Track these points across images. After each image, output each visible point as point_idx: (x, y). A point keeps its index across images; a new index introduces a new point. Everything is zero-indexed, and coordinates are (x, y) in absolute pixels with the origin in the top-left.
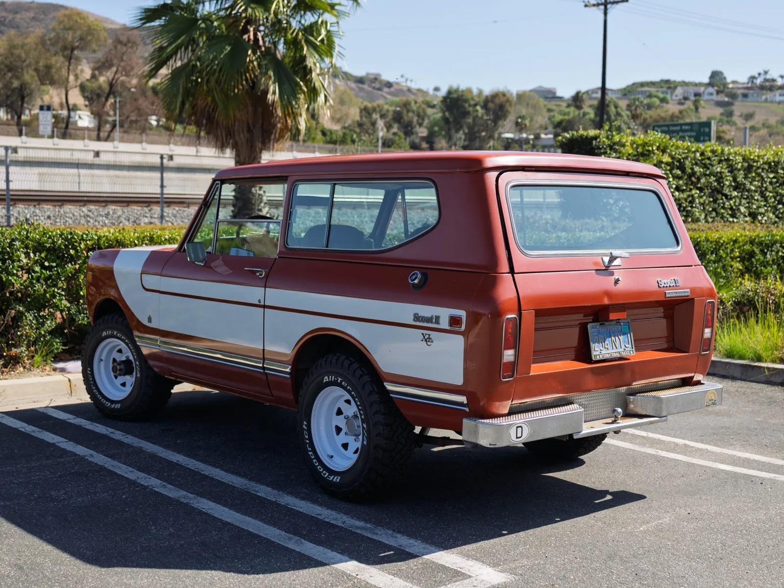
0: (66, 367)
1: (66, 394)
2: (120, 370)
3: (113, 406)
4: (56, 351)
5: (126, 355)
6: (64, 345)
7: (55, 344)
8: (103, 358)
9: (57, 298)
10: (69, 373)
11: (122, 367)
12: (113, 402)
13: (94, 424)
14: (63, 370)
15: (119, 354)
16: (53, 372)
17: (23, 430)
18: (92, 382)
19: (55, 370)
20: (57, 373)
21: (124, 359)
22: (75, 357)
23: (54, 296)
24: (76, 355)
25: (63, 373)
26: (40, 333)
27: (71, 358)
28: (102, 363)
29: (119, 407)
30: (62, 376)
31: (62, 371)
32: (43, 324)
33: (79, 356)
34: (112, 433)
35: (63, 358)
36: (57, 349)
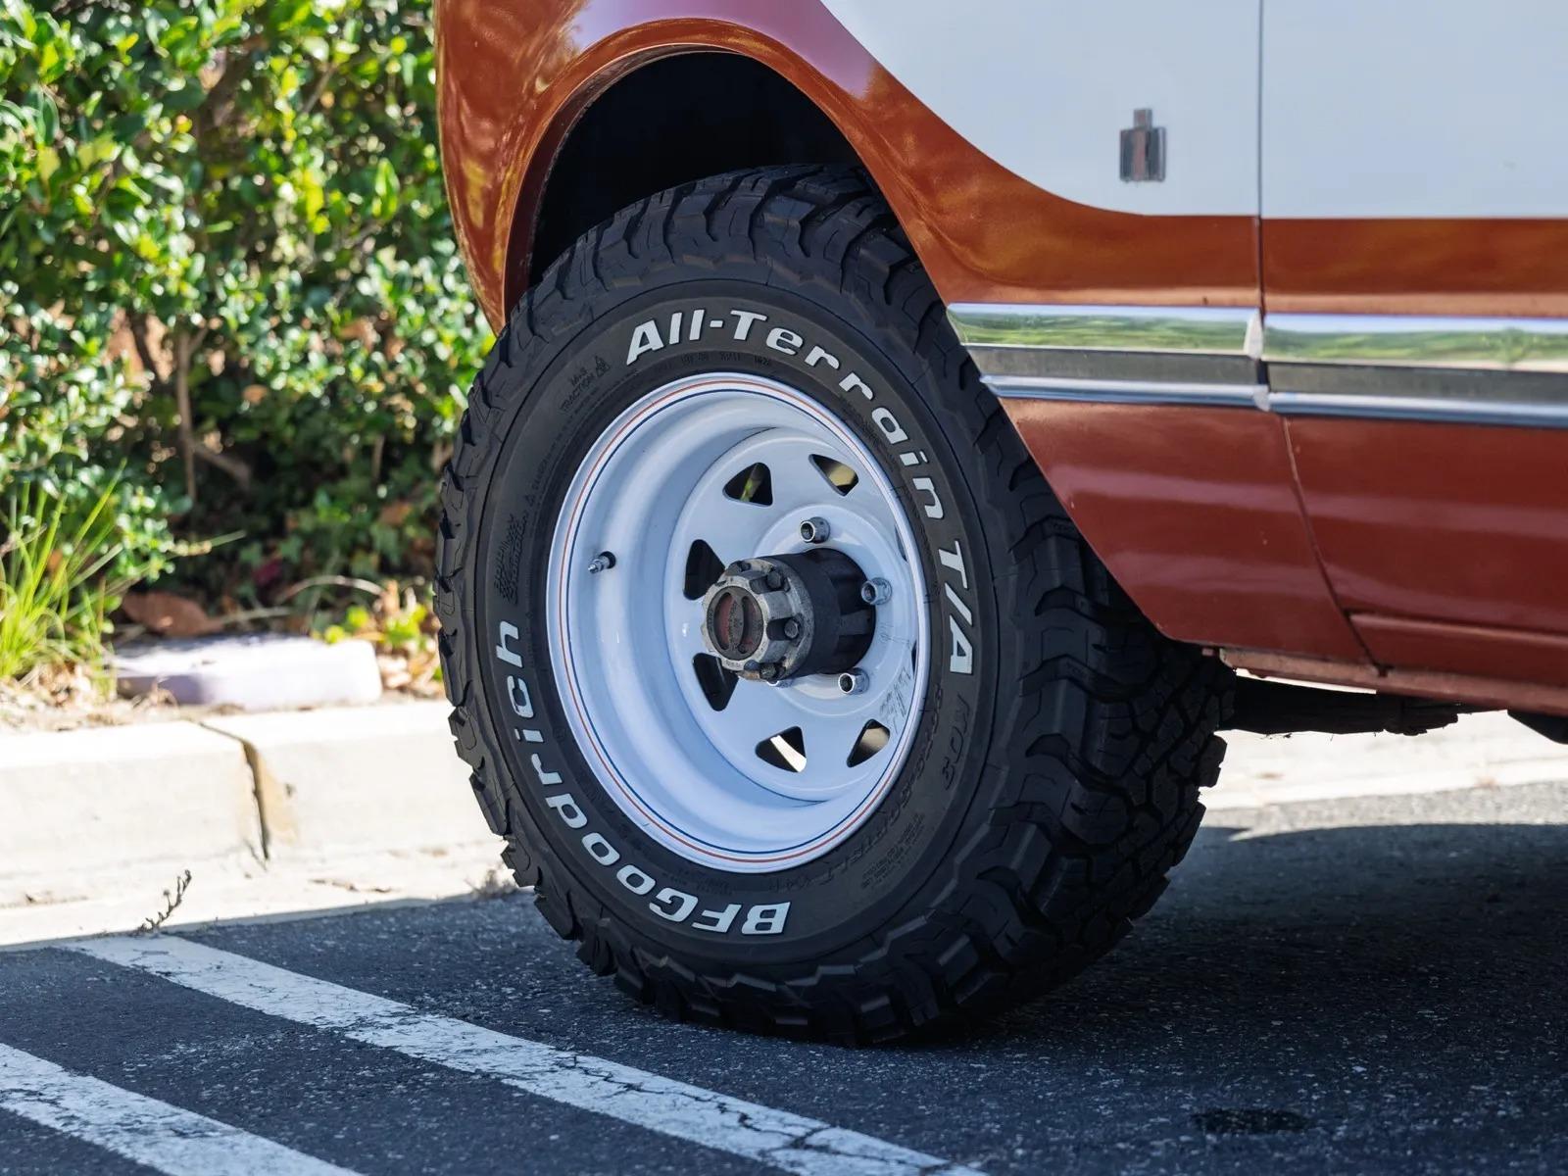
0: (203, 671)
1: (233, 850)
2: (780, 628)
3: (725, 919)
4: (133, 573)
5: (806, 514)
6: (180, 528)
7: (123, 521)
8: (619, 539)
9: (140, 212)
10: (223, 710)
11: (795, 601)
12: (716, 886)
13: (591, 1062)
14: (186, 693)
15: (745, 510)
16: (125, 706)
17: (42, 1114)
18: (533, 736)
19: (132, 691)
20: (153, 712)
21: (787, 540)
22: (242, 616)
23: (118, 203)
24: (247, 606)
25: (188, 710)
26: (35, 446)
27: (217, 624)
28: (612, 586)
29: (777, 925)
30: (194, 728)
31: (181, 702)
32: (51, 391)
33: (261, 612)
34: (798, 1143)
35: (166, 622)
36: (142, 557)
